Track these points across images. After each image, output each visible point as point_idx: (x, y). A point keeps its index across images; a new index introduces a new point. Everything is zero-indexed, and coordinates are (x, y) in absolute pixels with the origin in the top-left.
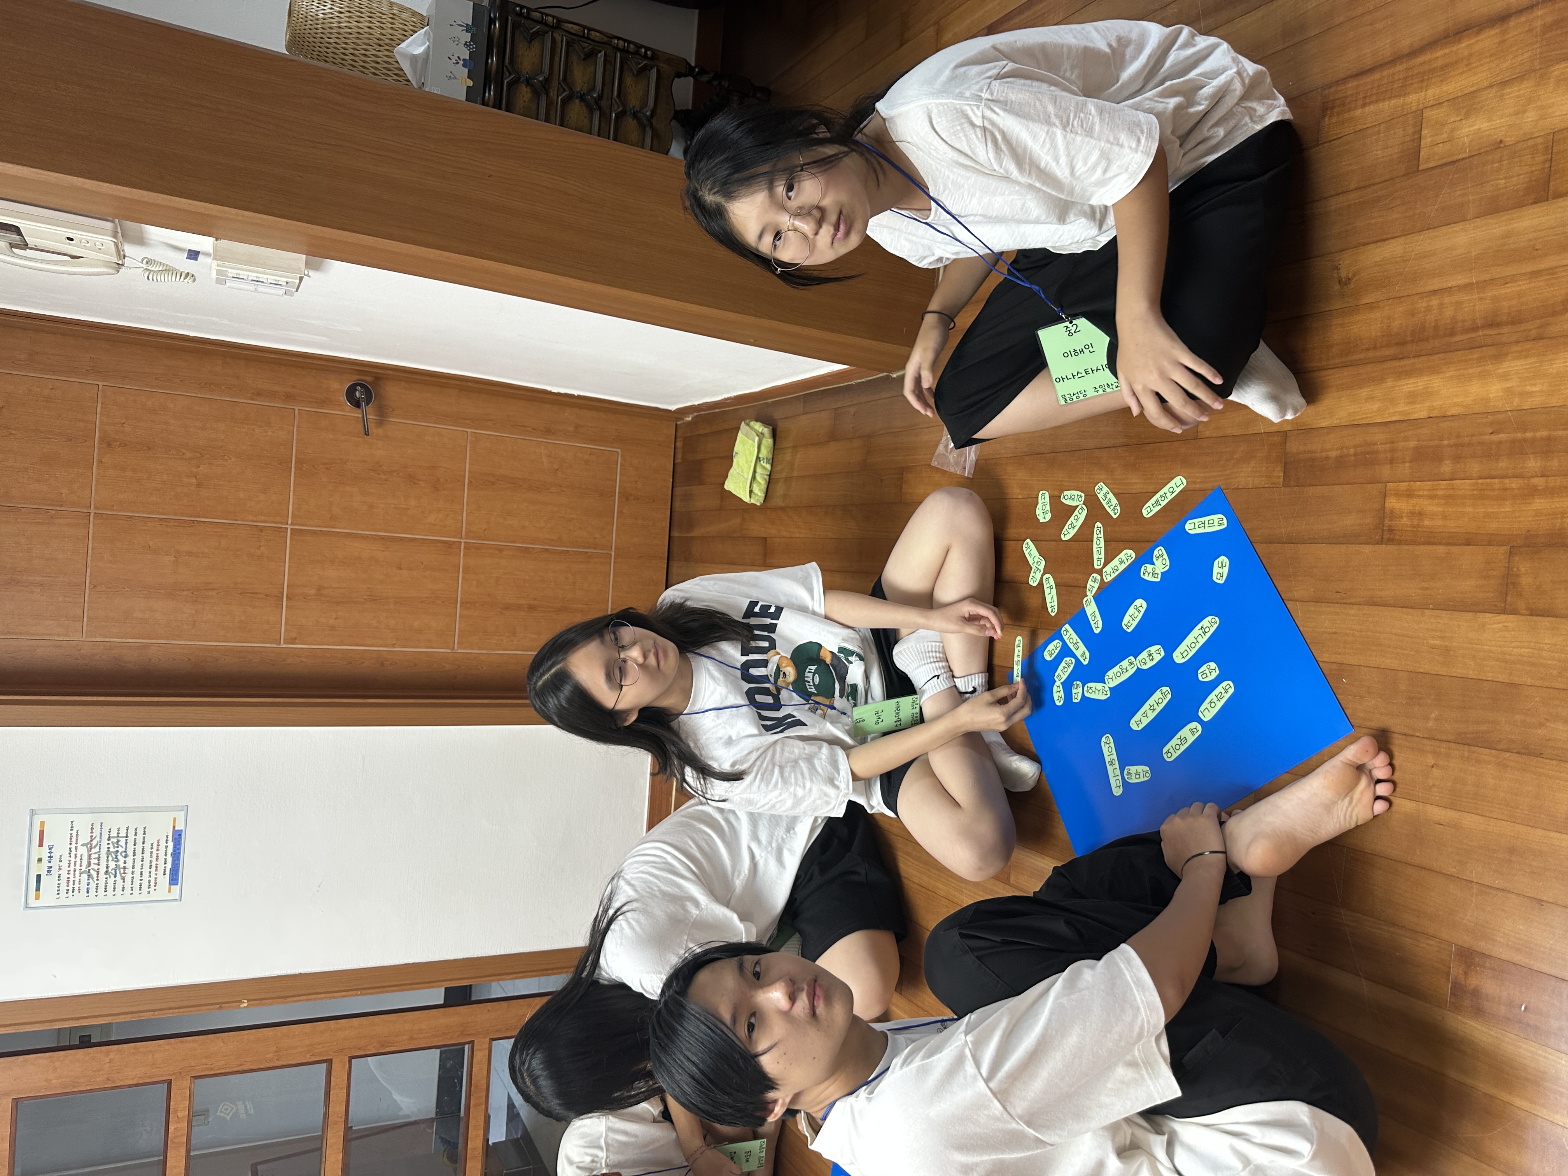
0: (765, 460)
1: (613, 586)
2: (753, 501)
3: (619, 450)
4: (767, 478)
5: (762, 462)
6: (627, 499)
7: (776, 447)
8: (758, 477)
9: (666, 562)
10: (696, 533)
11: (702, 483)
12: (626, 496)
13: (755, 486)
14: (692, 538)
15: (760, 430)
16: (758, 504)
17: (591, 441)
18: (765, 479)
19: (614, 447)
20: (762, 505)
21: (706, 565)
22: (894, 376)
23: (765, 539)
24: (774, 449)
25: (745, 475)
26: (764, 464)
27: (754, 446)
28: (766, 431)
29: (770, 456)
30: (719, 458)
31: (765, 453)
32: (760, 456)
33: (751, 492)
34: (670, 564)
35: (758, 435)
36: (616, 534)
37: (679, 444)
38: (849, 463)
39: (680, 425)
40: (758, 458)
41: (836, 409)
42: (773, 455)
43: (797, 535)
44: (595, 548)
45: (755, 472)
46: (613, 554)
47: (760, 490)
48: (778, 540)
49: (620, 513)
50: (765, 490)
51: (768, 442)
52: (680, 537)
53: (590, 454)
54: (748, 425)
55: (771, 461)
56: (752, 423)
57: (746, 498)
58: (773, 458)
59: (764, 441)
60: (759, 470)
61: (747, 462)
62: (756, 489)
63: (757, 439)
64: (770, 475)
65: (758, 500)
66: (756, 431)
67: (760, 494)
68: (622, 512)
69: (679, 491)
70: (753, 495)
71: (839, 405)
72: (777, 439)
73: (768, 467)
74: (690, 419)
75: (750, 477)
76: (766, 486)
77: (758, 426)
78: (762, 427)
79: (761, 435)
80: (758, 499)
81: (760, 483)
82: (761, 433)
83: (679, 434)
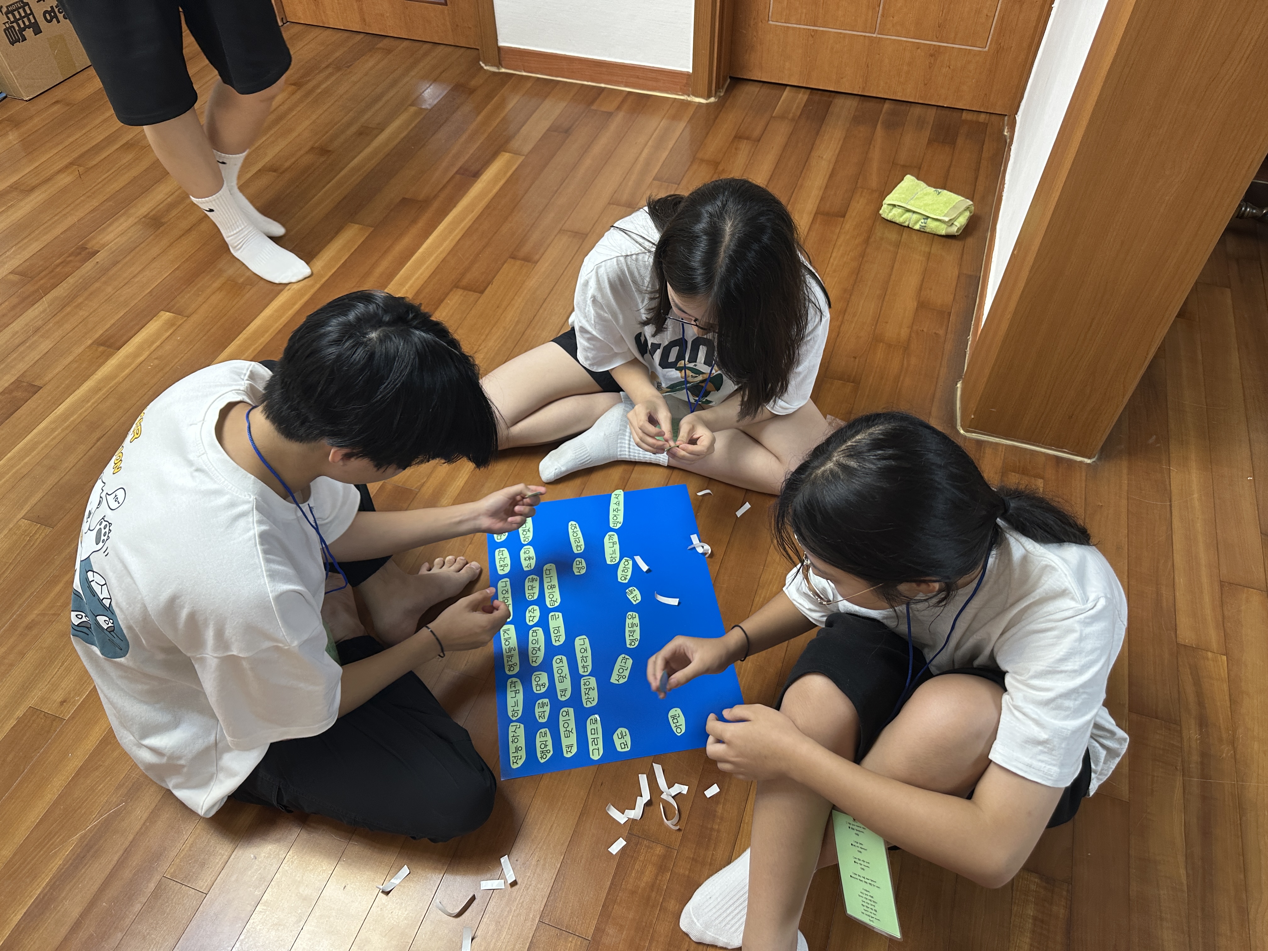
0: (923, 225)
1: (841, 33)
2: (884, 206)
3: (987, 48)
4: (906, 224)
5: (923, 221)
6: (931, 55)
7: (936, 237)
8: (908, 215)
9: (860, 93)
10: (880, 130)
11: (930, 142)
12: (934, 54)
13: (900, 210)
14: (875, 127)
15: (956, 223)
16: (881, 212)
17: (1002, 19)
18: (904, 222)
19: (991, 44)
20: (880, 215)
21: (841, 142)
22: (959, 385)
23: (844, 216)
24: (935, 234)
25: (912, 202)
26: (920, 223)
27: (940, 215)
28: (954, 230)
29: (928, 230)
30: (950, 167)
31: (932, 226)
32: (929, 220)
33: (894, 206)
34: (857, 97)
35: (950, 220)
36: (895, 40)
37: (982, 118)
38: (887, 323)
39: (1004, 120)
40: (928, 217)
41: (949, 314)
42: (928, 233)
43: (834, 255)
44: (883, 16)
45: (914, 212)
46: (874, 35)
47: (895, 215)
48: (838, 231)
49: (918, 46)
50: (893, 220)
51: (943, 230)
52: (881, 111)
53: (987, 15)
54: (967, 208)
55: (922, 230)
56: (967, 214)
57: (889, 200)
58: (925, 232)
59: (944, 226)
60: (915, 216)
61: (926, 205)
62: (896, 211)
63: (947, 219)
64: (908, 227)
65: (884, 212)
66: (955, 219)
67: (891, 214)
68: (918, 49)
69: (932, 112)
70: (891, 207)
71: (952, 318)
72: (944, 239)
73: (917, 227)
74: (1006, 134)
75: (909, 207)
76: (897, 222)
77: (962, 221)
78: (958, 226)
79: (951, 223)
80: (886, 212)
81: (902, 216)
82: (953, 224)
83: (993, 117)
